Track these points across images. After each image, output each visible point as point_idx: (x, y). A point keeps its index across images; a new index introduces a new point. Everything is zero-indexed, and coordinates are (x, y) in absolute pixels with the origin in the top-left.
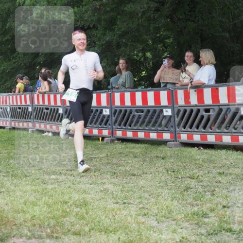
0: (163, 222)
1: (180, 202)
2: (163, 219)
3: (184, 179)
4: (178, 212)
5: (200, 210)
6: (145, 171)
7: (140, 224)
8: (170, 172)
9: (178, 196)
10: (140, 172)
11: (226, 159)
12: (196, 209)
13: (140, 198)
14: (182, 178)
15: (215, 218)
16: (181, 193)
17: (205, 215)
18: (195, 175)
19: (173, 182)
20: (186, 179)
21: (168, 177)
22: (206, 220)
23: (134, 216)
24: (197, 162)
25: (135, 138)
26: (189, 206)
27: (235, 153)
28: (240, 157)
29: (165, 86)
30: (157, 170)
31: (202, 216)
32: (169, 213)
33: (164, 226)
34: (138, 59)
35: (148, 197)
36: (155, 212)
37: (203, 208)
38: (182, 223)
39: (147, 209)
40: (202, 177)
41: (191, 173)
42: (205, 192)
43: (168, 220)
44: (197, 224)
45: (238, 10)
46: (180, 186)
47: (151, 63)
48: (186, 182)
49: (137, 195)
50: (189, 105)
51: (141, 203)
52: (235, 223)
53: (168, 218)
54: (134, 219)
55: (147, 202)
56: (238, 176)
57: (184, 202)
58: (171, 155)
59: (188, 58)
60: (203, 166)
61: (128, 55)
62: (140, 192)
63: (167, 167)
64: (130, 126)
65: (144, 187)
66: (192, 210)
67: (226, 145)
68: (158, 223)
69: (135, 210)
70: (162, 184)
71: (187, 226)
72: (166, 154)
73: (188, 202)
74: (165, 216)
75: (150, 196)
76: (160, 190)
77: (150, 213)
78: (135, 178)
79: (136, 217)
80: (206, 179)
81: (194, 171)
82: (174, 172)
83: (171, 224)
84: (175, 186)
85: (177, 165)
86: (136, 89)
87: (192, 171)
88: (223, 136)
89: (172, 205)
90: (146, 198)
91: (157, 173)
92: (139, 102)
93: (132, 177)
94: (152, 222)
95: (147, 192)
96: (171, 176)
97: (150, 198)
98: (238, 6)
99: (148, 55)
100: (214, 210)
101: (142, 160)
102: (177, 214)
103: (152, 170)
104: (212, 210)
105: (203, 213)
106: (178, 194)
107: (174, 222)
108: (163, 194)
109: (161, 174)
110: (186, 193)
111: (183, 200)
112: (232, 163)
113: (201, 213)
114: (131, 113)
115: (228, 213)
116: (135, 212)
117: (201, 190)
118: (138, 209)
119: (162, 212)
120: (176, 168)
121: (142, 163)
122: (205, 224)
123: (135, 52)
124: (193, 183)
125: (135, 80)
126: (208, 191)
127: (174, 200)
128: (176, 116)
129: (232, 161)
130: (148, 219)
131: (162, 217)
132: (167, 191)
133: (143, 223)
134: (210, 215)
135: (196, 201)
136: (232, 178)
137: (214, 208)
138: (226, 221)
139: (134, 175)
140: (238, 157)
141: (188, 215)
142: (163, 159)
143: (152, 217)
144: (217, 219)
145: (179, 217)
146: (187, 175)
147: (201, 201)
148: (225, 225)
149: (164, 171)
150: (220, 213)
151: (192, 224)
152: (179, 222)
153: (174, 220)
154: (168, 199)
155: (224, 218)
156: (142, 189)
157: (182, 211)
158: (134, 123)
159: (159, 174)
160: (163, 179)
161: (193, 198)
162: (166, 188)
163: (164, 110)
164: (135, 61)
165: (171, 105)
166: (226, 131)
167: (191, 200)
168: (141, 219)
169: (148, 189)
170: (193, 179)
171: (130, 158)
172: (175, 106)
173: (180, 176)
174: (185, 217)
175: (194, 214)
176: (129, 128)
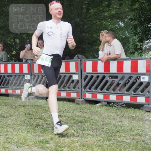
0: (20, 147)
1: (32, 134)
2: (21, 145)
3: (36, 120)
4: (30, 140)
5: (44, 139)
6: (11, 114)
7: (6, 149)
8: (27, 115)
9: (31, 130)
10: (8, 115)
11: (62, 107)
12: (42, 138)
13: (7, 131)
14: (35, 119)
15: (54, 144)
16: (33, 128)
17: (47, 142)
18: (43, 117)
19: (29, 122)
20: (37, 119)
21: (26, 118)
22: (48, 145)
23: (2, 143)
24: (45, 109)
25: (6, 93)
26: (38, 136)
27: (68, 103)
28: (71, 106)
29: (26, 61)
30: (19, 114)
31: (45, 143)
32: (25, 141)
33: (21, 149)
34: (11, 44)
35: (12, 131)
36: (16, 141)
37: (46, 138)
38: (32, 147)
39: (11, 138)
40: (47, 118)
41: (40, 116)
42: (48, 127)
43: (24, 145)
44: (42, 148)
45: (73, 15)
46: (33, 124)
47: (19, 46)
48: (37, 122)
49: (5, 130)
50: (41, 73)
51: (7, 135)
52: (65, 147)
53: (24, 144)
54: (2, 145)
55: (11, 134)
56: (69, 117)
57: (35, 134)
58: (28, 104)
59: (40, 44)
60: (48, 111)
61: (4, 41)
62: (7, 128)
63: (26, 112)
64: (3, 86)
65: (10, 125)
66: (40, 139)
67: (63, 98)
68: (18, 147)
69: (3, 139)
70: (21, 123)
71: (36, 149)
72: (26, 104)
73: (37, 134)
74: (22, 143)
75: (13, 130)
76: (20, 127)
77: (13, 141)
78: (4, 119)
79: (3, 144)
80: (50, 119)
81: (42, 115)
82: (30, 115)
83: (26, 148)
84: (30, 124)
85: (32, 111)
86: (9, 62)
87: (41, 114)
88: (61, 93)
89: (27, 136)
90: (11, 132)
91: (19, 116)
92: (10, 71)
93: (3, 118)
94: (14, 147)
95: (12, 128)
96: (28, 117)
97: (13, 131)
98: (74, 13)
99: (17, 41)
100: (53, 139)
101: (10, 107)
102: (29, 142)
103: (16, 114)
104: (52, 139)
105: (46, 141)
106: (31, 129)
107: (27, 147)
108: (22, 129)
109: (21, 117)
110: (36, 128)
111: (34, 133)
112: (66, 110)
113: (45, 141)
114: (4, 77)
115: (61, 141)
116: (3, 141)
117: (46, 126)
118: (5, 139)
119: (20, 141)
120: (31, 112)
121: (9, 109)
122: (47, 148)
123: (9, 39)
124: (41, 122)
125: (8, 57)
126: (50, 127)
127: (29, 133)
128: (33, 80)
129: (66, 108)
130: (11, 145)
131: (20, 144)
132: (24, 127)
133: (8, 148)
134: (50, 142)
135: (42, 133)
136: (66, 119)
137: (53, 138)
138: (60, 146)
139: (4, 117)
140: (70, 105)
141: (37, 142)
142: (23, 106)
143: (14, 144)
144: (55, 145)
145: (31, 143)
146: (38, 117)
147: (45, 133)
148: (59, 148)
149: (24, 114)
150: (57, 140)
151: (39, 148)
152: (31, 147)
153: (27, 146)
154: (25, 132)
155: (59, 144)
156: (9, 126)
157: (33, 140)
158: (6, 84)
159: (20, 116)
160: (23, 119)
161: (41, 132)
162: (24, 125)
163: (25, 76)
164: (9, 45)
165: (30, 73)
166: (63, 89)
167: (39, 133)
168: (7, 145)
169: (13, 126)
170: (42, 119)
171: (3, 106)
172: (32, 73)
173: (33, 118)
174: (35, 143)
175: (40, 141)
176: (3, 87)
